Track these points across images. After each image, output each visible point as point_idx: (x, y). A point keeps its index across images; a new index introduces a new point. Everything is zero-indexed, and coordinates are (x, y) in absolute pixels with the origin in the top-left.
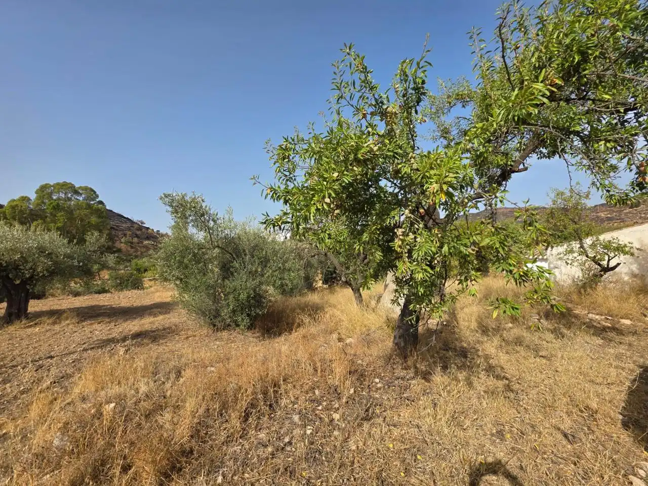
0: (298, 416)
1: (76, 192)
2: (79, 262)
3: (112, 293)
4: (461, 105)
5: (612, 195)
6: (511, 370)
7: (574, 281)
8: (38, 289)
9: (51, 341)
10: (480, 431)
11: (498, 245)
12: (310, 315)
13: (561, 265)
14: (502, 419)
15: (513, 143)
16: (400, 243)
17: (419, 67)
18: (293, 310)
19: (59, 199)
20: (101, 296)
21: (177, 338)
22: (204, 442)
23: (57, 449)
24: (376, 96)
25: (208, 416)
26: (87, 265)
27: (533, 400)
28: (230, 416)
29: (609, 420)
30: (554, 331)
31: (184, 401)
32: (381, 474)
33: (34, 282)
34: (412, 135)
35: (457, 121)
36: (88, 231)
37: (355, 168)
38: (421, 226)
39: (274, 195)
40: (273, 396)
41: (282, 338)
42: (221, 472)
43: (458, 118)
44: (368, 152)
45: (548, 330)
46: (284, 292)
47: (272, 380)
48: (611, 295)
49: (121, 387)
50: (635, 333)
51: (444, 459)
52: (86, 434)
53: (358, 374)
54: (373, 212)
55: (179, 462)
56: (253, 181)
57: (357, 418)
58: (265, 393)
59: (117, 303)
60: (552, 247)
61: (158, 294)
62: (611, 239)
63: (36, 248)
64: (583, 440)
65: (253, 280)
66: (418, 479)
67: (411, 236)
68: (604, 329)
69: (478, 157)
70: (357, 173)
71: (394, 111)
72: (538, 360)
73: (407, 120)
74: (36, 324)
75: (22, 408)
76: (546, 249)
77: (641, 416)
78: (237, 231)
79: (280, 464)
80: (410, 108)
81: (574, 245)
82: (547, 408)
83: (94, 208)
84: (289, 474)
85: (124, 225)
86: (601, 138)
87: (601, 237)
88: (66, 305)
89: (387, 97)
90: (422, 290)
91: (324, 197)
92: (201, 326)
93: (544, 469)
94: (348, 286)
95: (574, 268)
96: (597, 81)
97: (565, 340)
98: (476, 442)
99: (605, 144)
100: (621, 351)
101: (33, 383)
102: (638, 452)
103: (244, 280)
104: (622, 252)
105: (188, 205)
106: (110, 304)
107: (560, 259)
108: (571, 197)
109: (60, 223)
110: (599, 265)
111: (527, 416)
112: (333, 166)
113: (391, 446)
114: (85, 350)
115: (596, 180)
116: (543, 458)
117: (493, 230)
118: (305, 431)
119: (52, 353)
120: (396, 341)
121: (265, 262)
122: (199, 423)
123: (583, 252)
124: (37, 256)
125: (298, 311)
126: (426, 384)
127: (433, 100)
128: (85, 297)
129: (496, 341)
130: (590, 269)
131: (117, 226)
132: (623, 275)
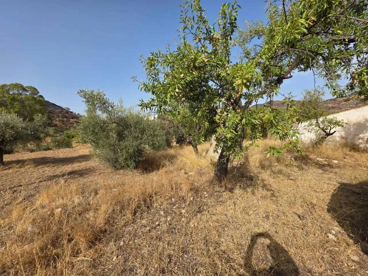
0: (163, 212)
1: (24, 89)
2: (31, 132)
3: (53, 150)
4: (257, 37)
5: (336, 92)
6: (275, 186)
7: (311, 141)
8: (8, 148)
9: (20, 177)
10: (258, 216)
11: (272, 118)
12: (169, 160)
13: (305, 132)
14: (269, 210)
15: (286, 61)
16: (219, 117)
17: (233, 8)
18: (160, 158)
19: (14, 94)
20: (47, 152)
21: (94, 174)
22: (113, 226)
23: (30, 232)
24: (207, 27)
25: (114, 213)
26: (37, 134)
27: (285, 201)
28: (126, 213)
29: (321, 209)
30: (298, 167)
31: (100, 206)
32: (206, 237)
33: (5, 144)
34: (228, 54)
35: (254, 47)
36: (35, 114)
37: (194, 73)
38: (231, 108)
39: (146, 88)
40: (149, 202)
41: (154, 173)
42: (122, 240)
43: (255, 45)
44: (201, 62)
45: (296, 166)
46: (154, 148)
47: (149, 194)
48: (329, 148)
49: (63, 200)
50: (339, 167)
51: (238, 229)
52: (46, 224)
53: (195, 190)
54: (204, 100)
55: (99, 236)
56: (133, 79)
57: (194, 212)
58: (145, 201)
59: (57, 156)
60: (302, 123)
61: (81, 150)
62: (333, 118)
63: (3, 123)
64: (308, 218)
65: (136, 141)
66: (225, 239)
67: (225, 113)
68: (324, 165)
69: (265, 67)
70: (195, 76)
71: (217, 37)
72: (289, 181)
73: (225, 44)
74: (9, 168)
75: (7, 213)
76: (298, 124)
77: (337, 206)
78: (126, 114)
79: (154, 235)
80: (227, 36)
81: (313, 121)
82: (292, 204)
83: (37, 100)
84: (158, 239)
85: (57, 110)
86: (334, 57)
87: (328, 117)
88: (26, 157)
89: (214, 28)
90: (230, 143)
91: (175, 89)
92: (108, 168)
93: (287, 232)
94: (190, 145)
95: (312, 134)
96: (336, 21)
97: (304, 171)
98: (255, 221)
99: (335, 61)
100: (331, 176)
101: (12, 200)
102: (333, 223)
103: (131, 141)
104: (338, 125)
105: (96, 97)
106: (53, 156)
107: (305, 129)
108: (314, 94)
109: (17, 109)
110: (325, 132)
111: (281, 208)
112: (181, 70)
113: (212, 224)
114: (41, 181)
115: (328, 83)
116: (287, 227)
117: (270, 110)
118: (167, 219)
119: (21, 184)
120: (216, 173)
121: (143, 131)
122: (109, 217)
123: (318, 125)
124: (4, 128)
125: (163, 158)
126: (231, 194)
127: (241, 34)
128: (38, 153)
129: (268, 172)
130: (320, 134)
131: (53, 111)
132: (337, 137)
